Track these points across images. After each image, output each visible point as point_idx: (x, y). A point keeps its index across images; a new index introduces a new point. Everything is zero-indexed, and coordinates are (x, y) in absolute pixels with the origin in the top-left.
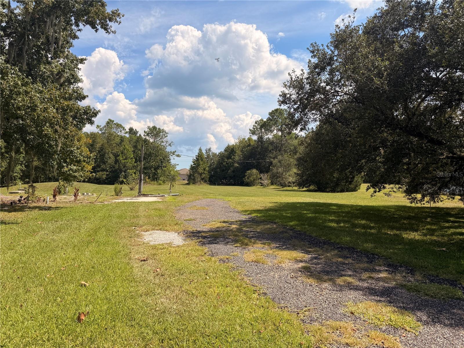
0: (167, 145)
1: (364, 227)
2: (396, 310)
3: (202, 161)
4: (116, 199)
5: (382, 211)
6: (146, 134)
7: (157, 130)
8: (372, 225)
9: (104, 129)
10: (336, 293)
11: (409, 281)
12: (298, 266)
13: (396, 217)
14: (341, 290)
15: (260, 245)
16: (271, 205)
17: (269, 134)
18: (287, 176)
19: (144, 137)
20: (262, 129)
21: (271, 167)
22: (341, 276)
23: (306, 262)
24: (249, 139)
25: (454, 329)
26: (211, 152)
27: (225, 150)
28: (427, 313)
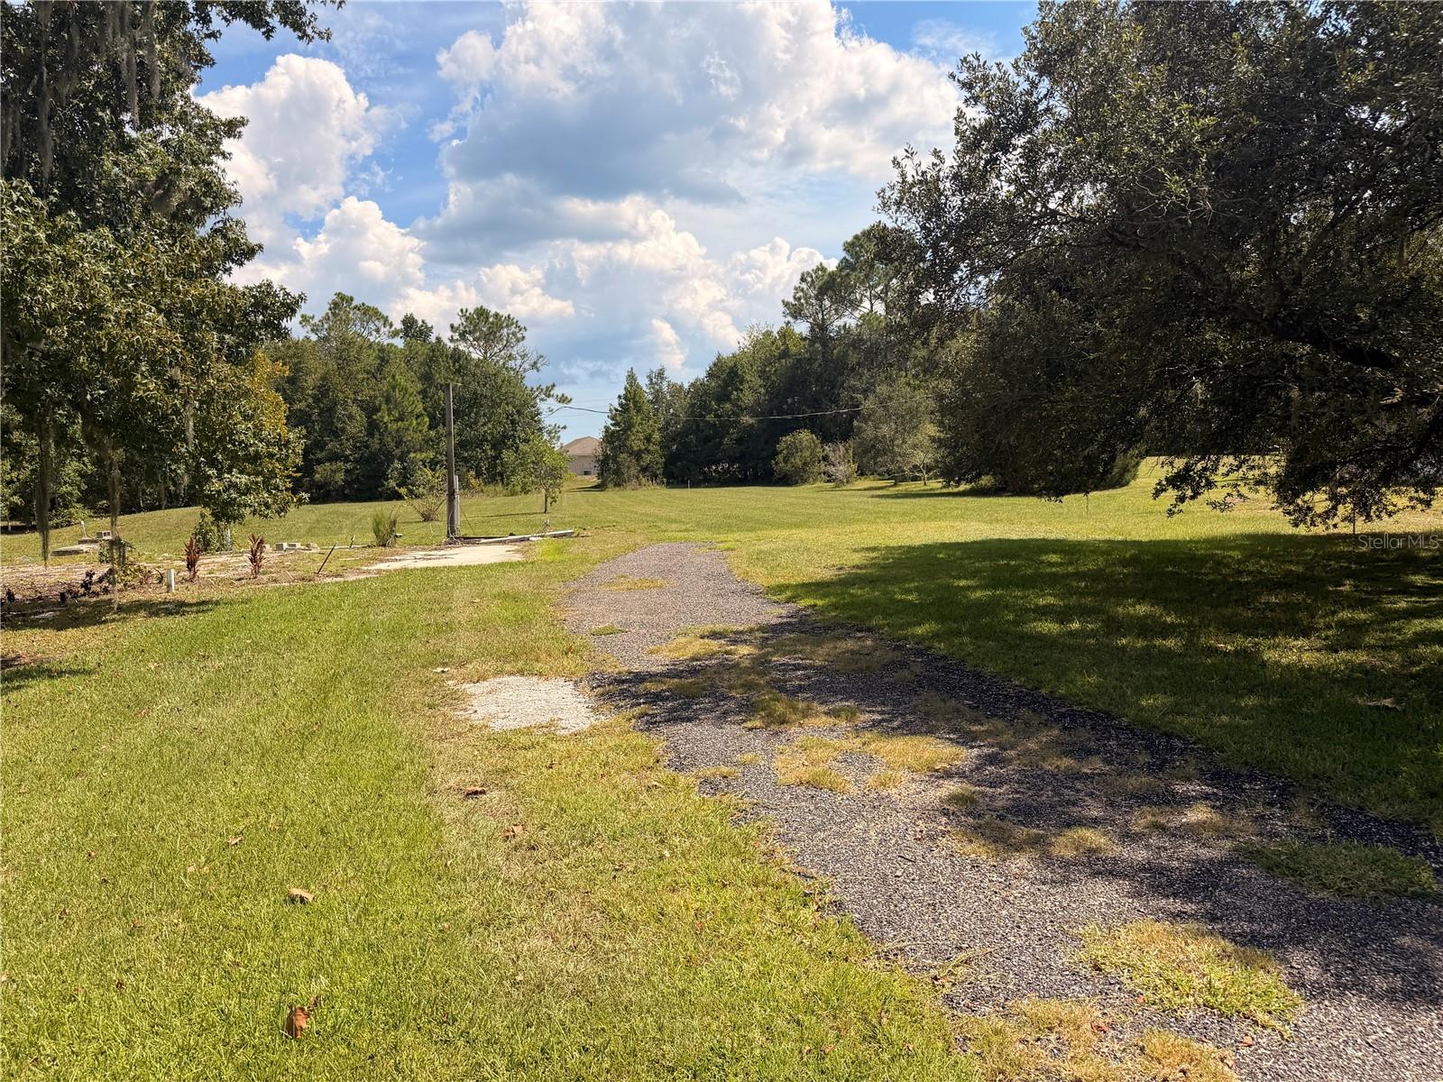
0: (526, 366)
1: (1145, 628)
2: (1230, 947)
3: (638, 411)
4: (381, 561)
5: (1203, 560)
6: (456, 336)
7: (491, 320)
8: (1169, 619)
9: (326, 326)
10: (1052, 891)
11: (1273, 835)
12: (938, 794)
13: (1247, 583)
14: (1066, 881)
15: (824, 718)
16: (857, 559)
17: (847, 313)
18: (906, 448)
19: (452, 345)
20: (821, 301)
21: (855, 423)
22: (1069, 826)
23: (962, 775)
24: (785, 334)
25: (1399, 1011)
26: (665, 384)
27: (710, 375)
28: (1322, 953)
